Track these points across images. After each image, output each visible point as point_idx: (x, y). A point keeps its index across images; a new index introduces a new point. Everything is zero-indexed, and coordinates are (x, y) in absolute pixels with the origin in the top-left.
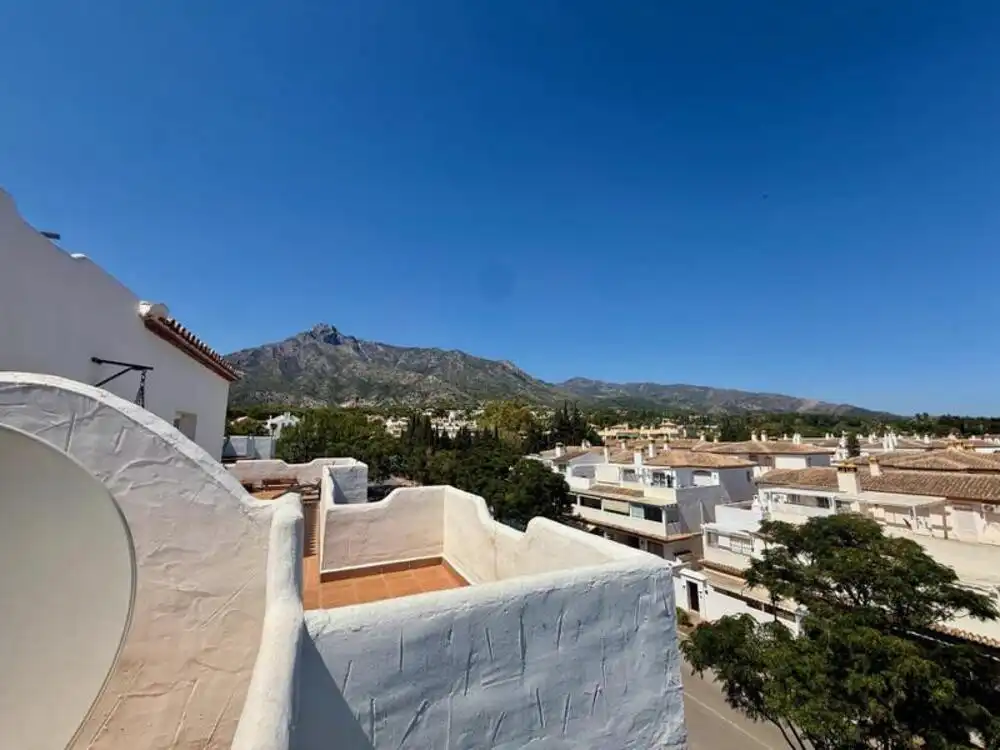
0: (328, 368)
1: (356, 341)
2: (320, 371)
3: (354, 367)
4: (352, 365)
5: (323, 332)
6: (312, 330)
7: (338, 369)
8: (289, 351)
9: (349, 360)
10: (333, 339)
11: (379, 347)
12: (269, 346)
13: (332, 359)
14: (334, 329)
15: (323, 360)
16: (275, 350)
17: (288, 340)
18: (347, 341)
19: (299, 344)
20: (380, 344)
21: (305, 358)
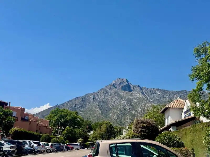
0: (127, 107)
1: (141, 89)
2: (123, 110)
3: (145, 106)
4: (142, 105)
5: (120, 83)
6: (114, 82)
7: (133, 108)
8: (102, 97)
9: (140, 101)
10: (128, 88)
11: (157, 91)
12: (91, 94)
13: (129, 101)
14: (127, 81)
15: (123, 102)
16: (94, 97)
17: (100, 90)
18: (135, 88)
19: (107, 93)
20: (158, 89)
21: (112, 101)
